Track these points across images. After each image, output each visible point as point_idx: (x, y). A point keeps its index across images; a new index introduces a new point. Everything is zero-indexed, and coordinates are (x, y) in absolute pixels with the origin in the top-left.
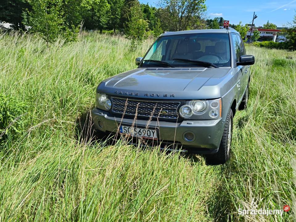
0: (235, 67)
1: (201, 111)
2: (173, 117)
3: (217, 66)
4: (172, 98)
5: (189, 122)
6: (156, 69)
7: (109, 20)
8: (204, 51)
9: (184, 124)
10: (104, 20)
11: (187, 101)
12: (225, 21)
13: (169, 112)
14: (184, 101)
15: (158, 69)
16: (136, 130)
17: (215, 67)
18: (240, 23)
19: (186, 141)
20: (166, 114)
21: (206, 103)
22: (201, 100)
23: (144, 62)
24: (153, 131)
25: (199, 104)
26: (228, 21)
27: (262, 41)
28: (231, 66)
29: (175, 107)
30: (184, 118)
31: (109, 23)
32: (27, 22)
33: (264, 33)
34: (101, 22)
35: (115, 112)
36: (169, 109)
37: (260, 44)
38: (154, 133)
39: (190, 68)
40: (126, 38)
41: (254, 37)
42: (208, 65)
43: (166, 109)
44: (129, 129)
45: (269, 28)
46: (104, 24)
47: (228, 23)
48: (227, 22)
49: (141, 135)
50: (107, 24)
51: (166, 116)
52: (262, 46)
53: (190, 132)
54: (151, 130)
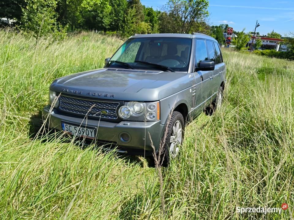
0: (192, 72)
1: (139, 112)
2: (113, 118)
3: (173, 70)
4: (112, 98)
5: (125, 123)
6: (115, 70)
7: (112, 22)
8: (180, 56)
9: (121, 124)
10: (106, 21)
11: (126, 103)
12: (229, 28)
13: (109, 112)
14: (123, 102)
15: (118, 70)
16: (76, 128)
17: (172, 71)
18: (244, 30)
19: (121, 141)
20: (107, 114)
21: (144, 105)
22: (139, 101)
23: (110, 62)
24: (91, 130)
25: (137, 106)
26: (232, 28)
27: (264, 49)
28: (188, 71)
29: (115, 107)
30: (122, 119)
31: (111, 24)
32: (27, 19)
33: (268, 42)
34: (103, 23)
35: (62, 109)
36: (110, 110)
37: (261, 53)
38: (91, 132)
39: (146, 71)
40: (121, 39)
41: (256, 45)
42: (165, 69)
43: (107, 109)
44: (70, 127)
45: (273, 38)
46: (107, 25)
47: (231, 31)
48: (230, 29)
49: (80, 133)
50: (109, 25)
51: (106, 116)
52: (263, 54)
53: (125, 134)
54: (89, 130)
